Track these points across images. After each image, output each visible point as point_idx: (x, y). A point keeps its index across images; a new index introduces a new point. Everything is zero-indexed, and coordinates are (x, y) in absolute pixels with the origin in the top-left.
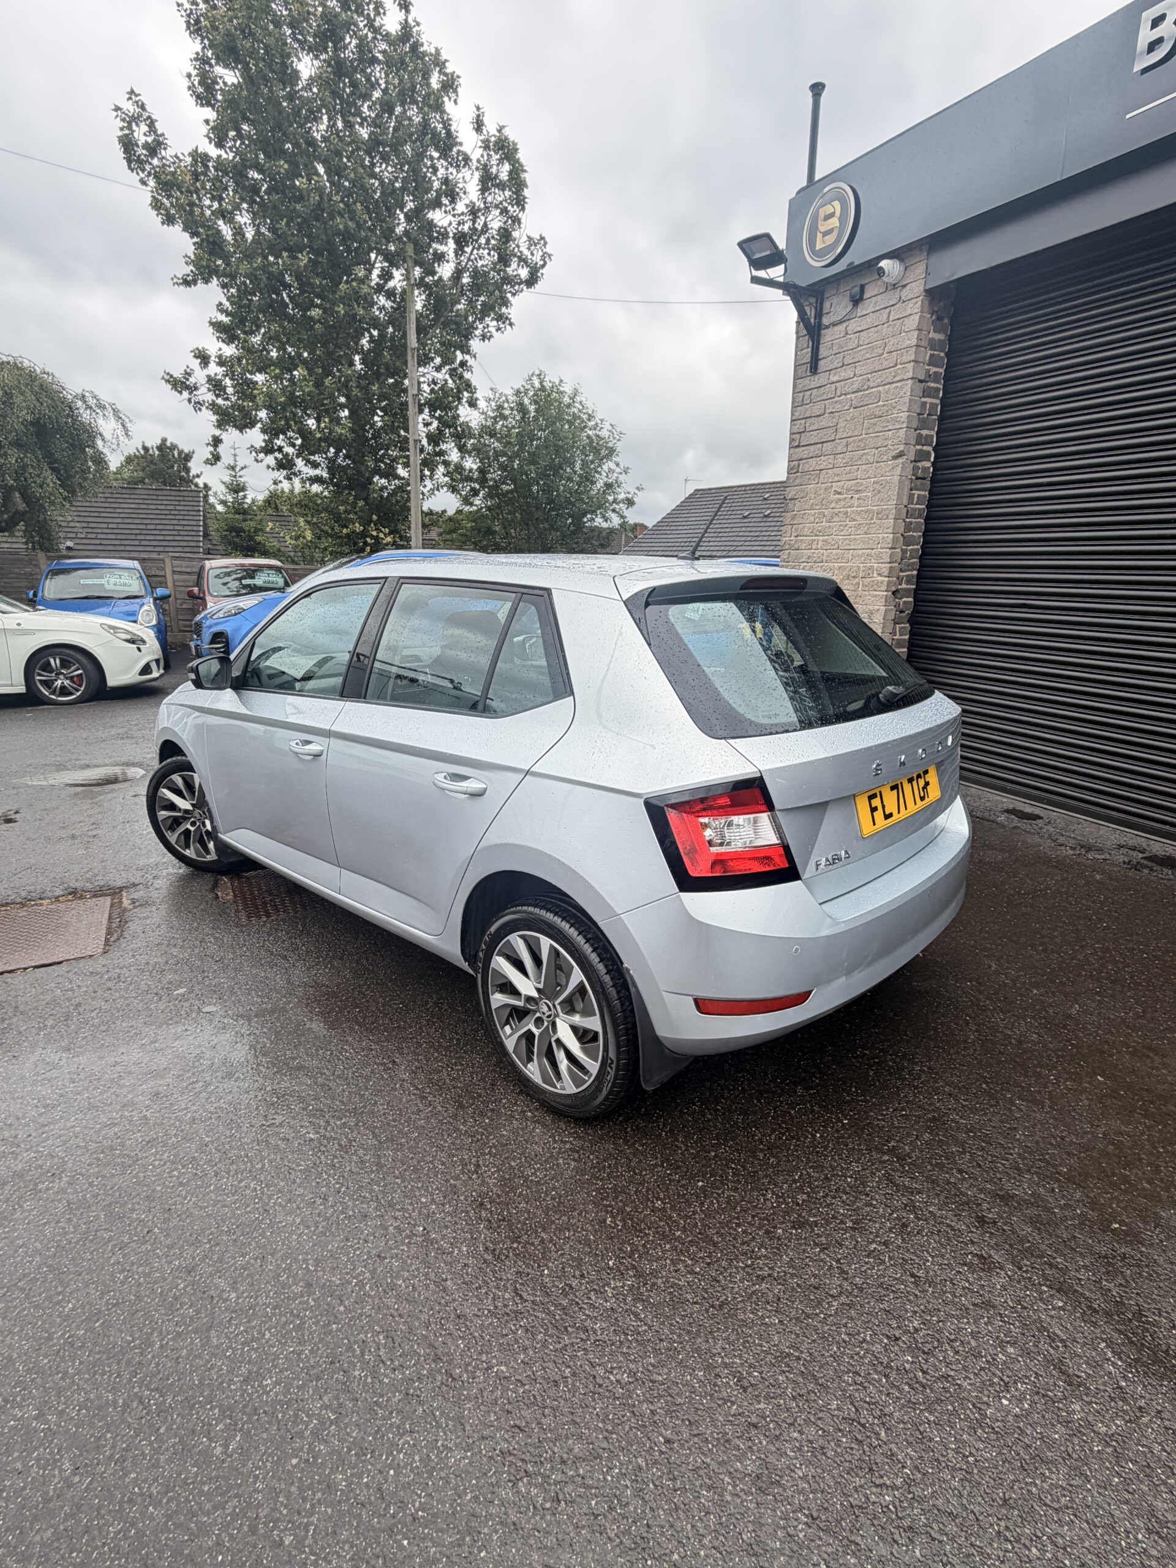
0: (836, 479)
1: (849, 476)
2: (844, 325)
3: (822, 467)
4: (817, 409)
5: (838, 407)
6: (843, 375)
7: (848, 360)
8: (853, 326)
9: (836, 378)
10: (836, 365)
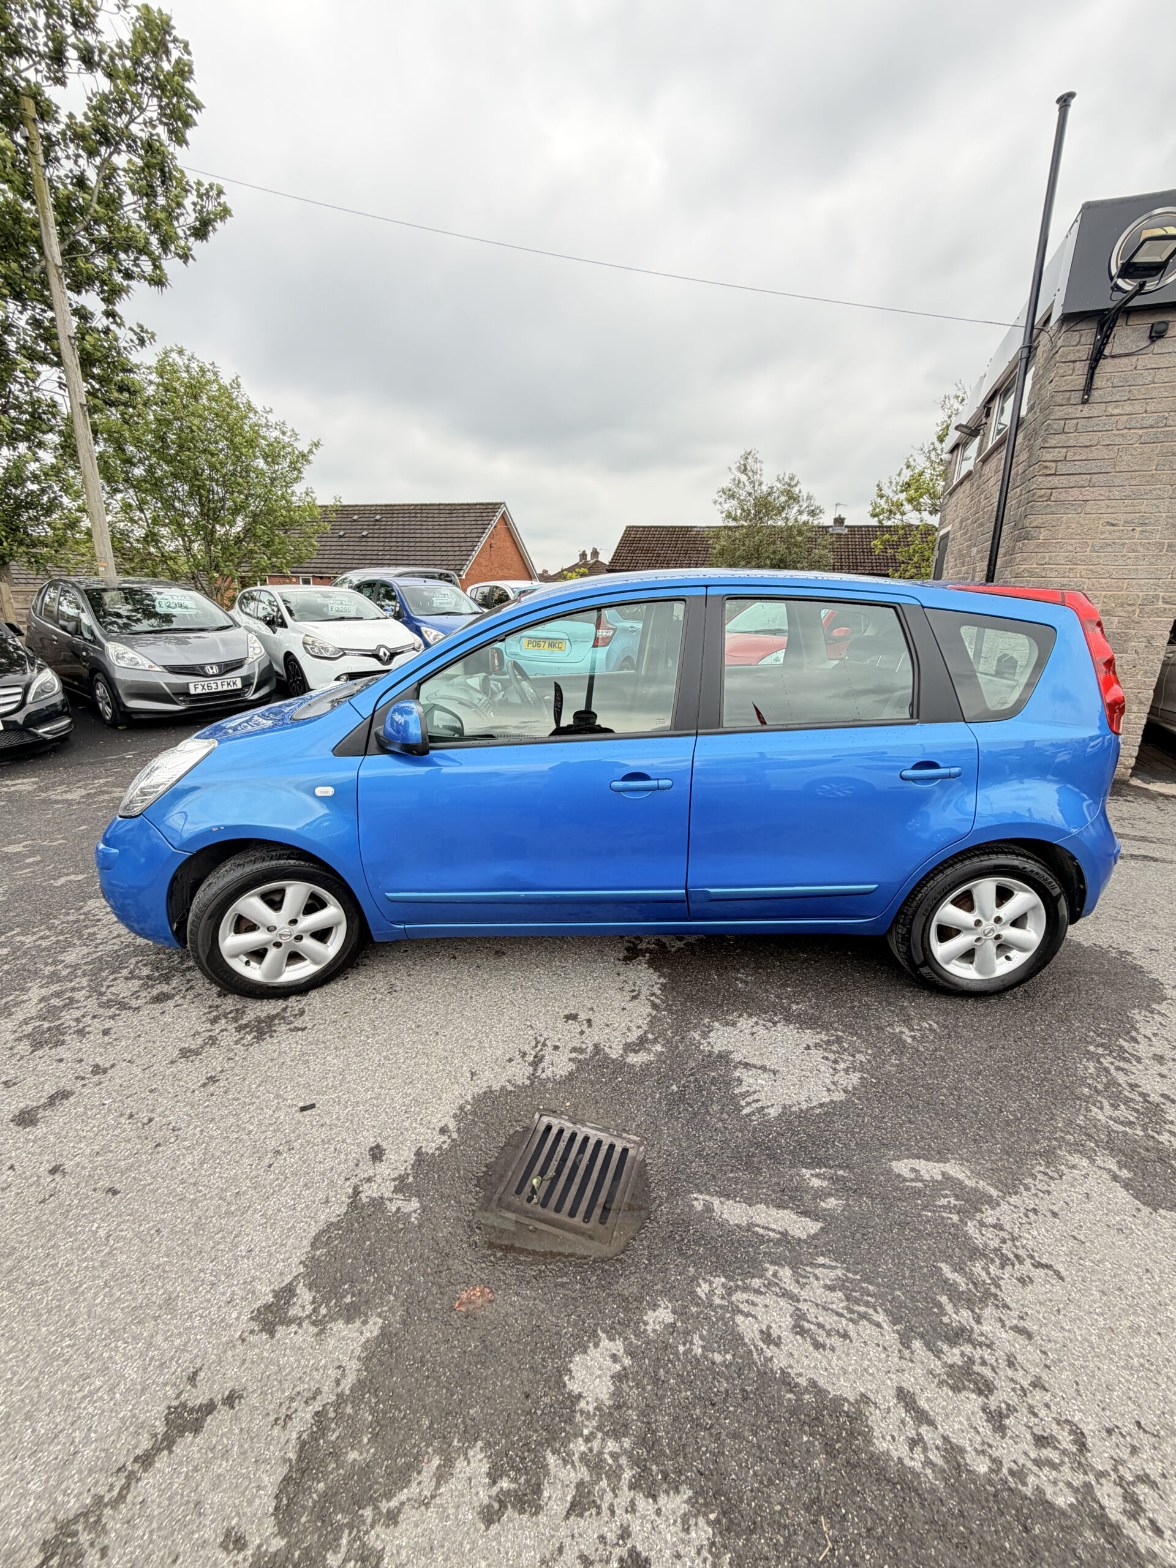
0: (1109, 510)
1: (1129, 509)
2: (1134, 359)
3: (1089, 498)
4: (1084, 439)
5: (1118, 440)
6: (1128, 408)
7: (1136, 394)
8: (1145, 361)
9: (1116, 412)
10: (1117, 398)
